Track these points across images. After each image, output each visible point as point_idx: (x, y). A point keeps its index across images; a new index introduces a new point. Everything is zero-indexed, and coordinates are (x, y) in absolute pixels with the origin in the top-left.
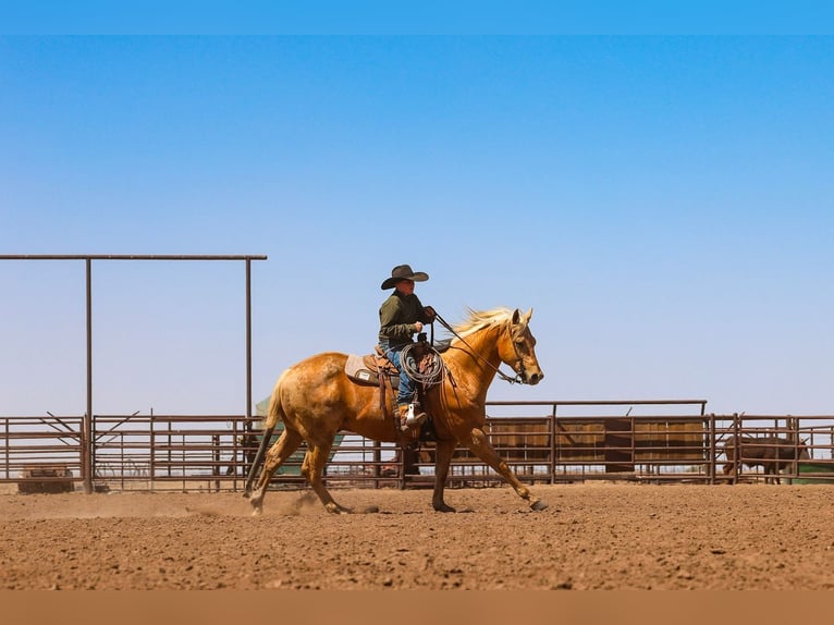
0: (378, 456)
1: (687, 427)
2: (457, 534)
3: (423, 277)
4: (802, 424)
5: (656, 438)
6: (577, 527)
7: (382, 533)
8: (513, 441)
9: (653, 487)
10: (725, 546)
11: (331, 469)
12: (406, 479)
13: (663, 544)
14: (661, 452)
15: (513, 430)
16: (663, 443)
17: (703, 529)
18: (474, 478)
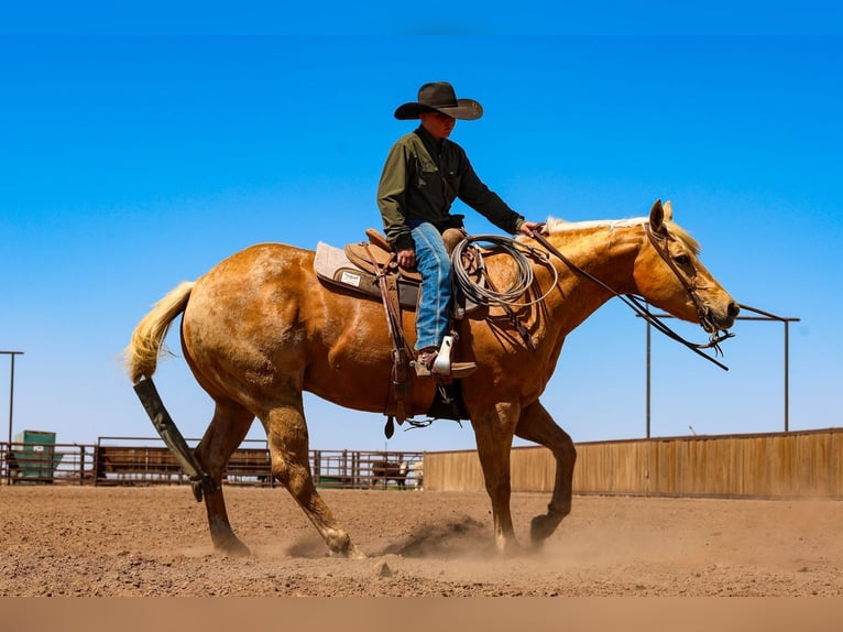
0: (82, 467)
1: (258, 455)
2: (122, 513)
3: (474, 110)
4: (323, 454)
5: (240, 461)
6: (190, 510)
7: (80, 511)
8: (159, 461)
9: (238, 488)
10: (273, 523)
11: (56, 474)
12: (98, 481)
13: (238, 521)
14: (243, 469)
15: (160, 454)
16: (244, 464)
17: (262, 513)
18: (137, 481)
